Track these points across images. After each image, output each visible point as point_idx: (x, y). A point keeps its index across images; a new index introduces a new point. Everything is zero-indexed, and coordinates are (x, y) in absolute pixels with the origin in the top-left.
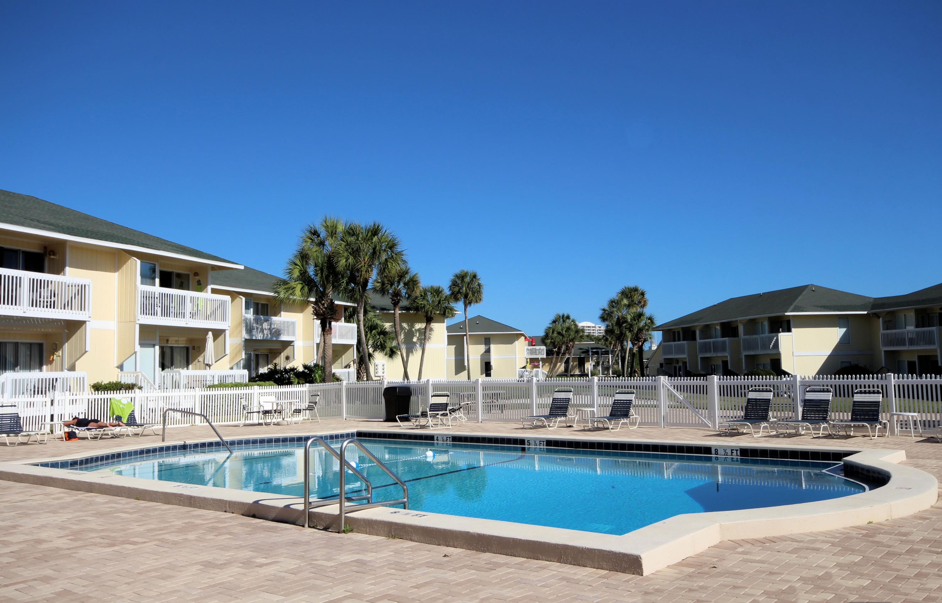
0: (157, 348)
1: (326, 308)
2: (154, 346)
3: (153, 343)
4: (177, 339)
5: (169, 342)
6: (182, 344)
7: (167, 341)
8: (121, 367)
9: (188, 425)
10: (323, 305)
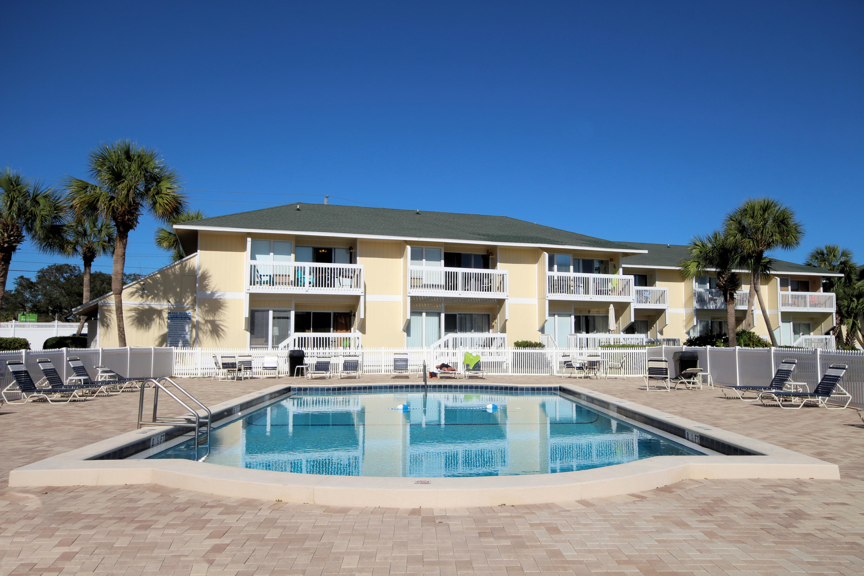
0: (573, 317)
1: (725, 281)
2: (570, 315)
3: (570, 313)
4: (597, 310)
5: (591, 313)
6: (603, 314)
7: (589, 311)
8: (542, 330)
9: (548, 374)
10: (723, 278)
